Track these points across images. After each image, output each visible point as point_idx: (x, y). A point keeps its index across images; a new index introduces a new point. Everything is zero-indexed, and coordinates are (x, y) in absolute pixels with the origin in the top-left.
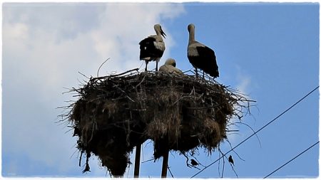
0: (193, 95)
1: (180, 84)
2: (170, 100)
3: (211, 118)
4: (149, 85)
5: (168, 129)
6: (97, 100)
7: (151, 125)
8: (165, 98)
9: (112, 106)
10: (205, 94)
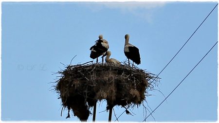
0: (123, 76)
1: (115, 70)
2: (109, 79)
3: (134, 88)
4: (98, 71)
5: (108, 96)
6: (70, 79)
7: (98, 93)
8: (106, 78)
9: (77, 83)
10: (131, 75)
